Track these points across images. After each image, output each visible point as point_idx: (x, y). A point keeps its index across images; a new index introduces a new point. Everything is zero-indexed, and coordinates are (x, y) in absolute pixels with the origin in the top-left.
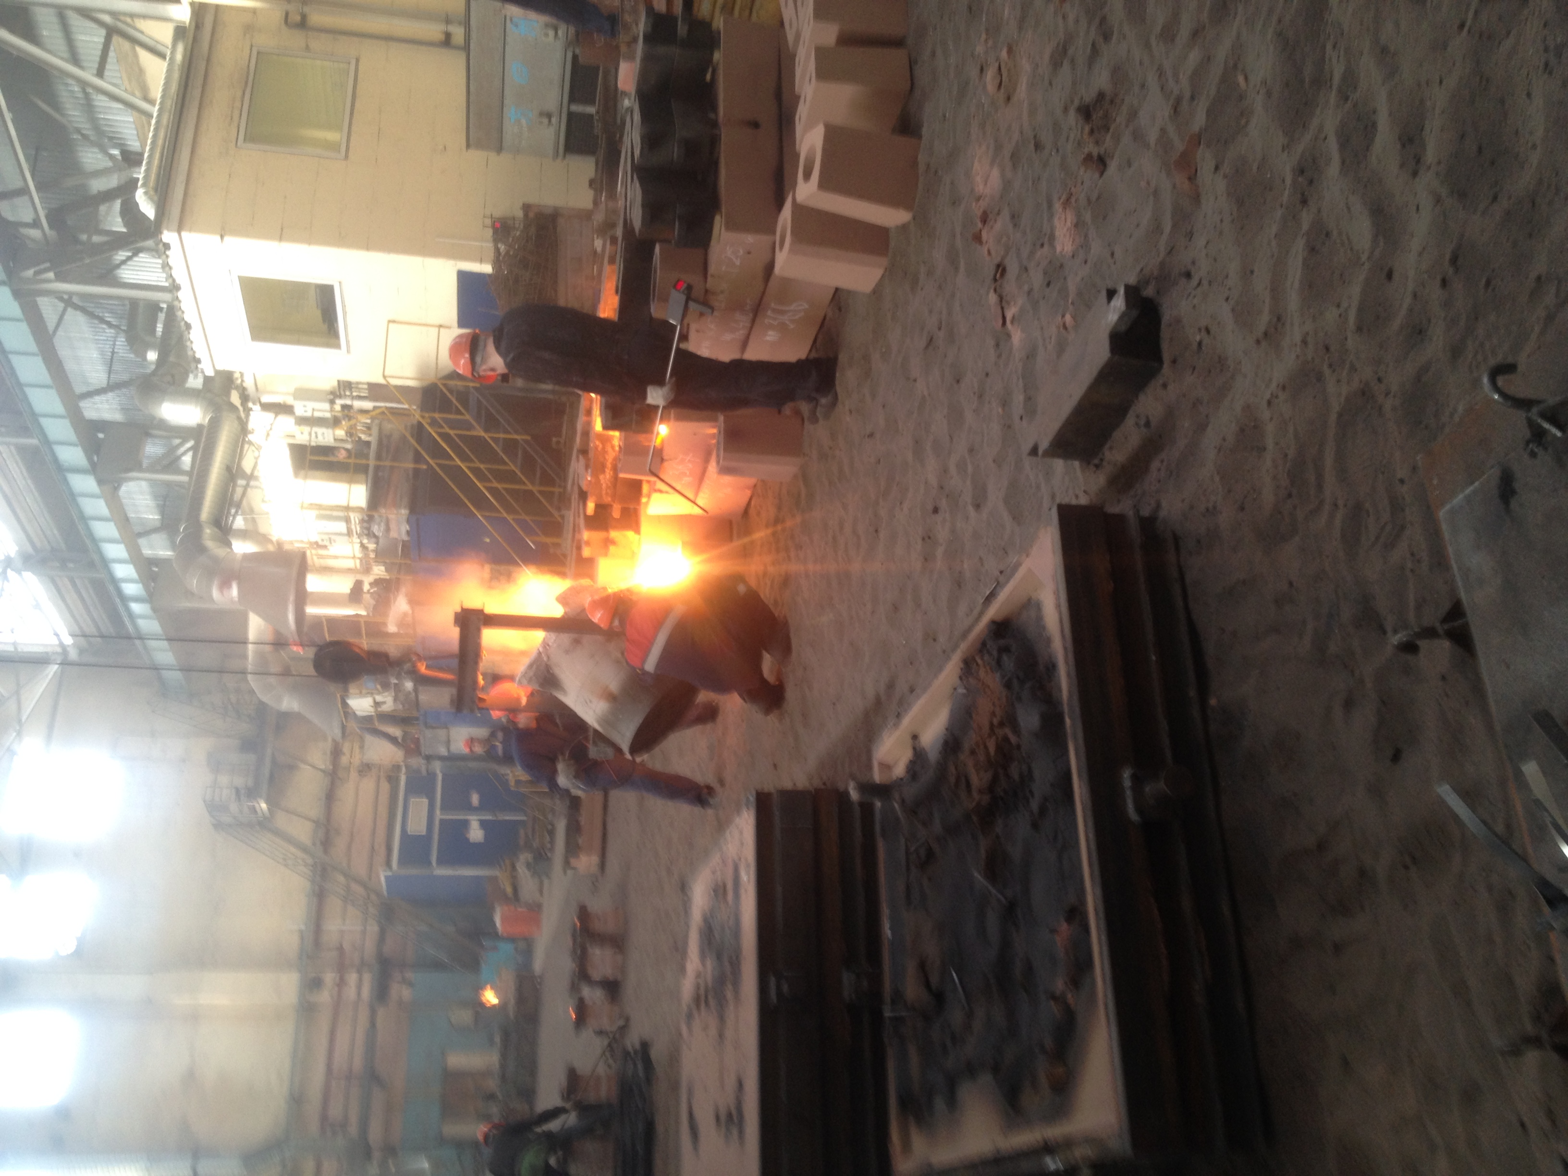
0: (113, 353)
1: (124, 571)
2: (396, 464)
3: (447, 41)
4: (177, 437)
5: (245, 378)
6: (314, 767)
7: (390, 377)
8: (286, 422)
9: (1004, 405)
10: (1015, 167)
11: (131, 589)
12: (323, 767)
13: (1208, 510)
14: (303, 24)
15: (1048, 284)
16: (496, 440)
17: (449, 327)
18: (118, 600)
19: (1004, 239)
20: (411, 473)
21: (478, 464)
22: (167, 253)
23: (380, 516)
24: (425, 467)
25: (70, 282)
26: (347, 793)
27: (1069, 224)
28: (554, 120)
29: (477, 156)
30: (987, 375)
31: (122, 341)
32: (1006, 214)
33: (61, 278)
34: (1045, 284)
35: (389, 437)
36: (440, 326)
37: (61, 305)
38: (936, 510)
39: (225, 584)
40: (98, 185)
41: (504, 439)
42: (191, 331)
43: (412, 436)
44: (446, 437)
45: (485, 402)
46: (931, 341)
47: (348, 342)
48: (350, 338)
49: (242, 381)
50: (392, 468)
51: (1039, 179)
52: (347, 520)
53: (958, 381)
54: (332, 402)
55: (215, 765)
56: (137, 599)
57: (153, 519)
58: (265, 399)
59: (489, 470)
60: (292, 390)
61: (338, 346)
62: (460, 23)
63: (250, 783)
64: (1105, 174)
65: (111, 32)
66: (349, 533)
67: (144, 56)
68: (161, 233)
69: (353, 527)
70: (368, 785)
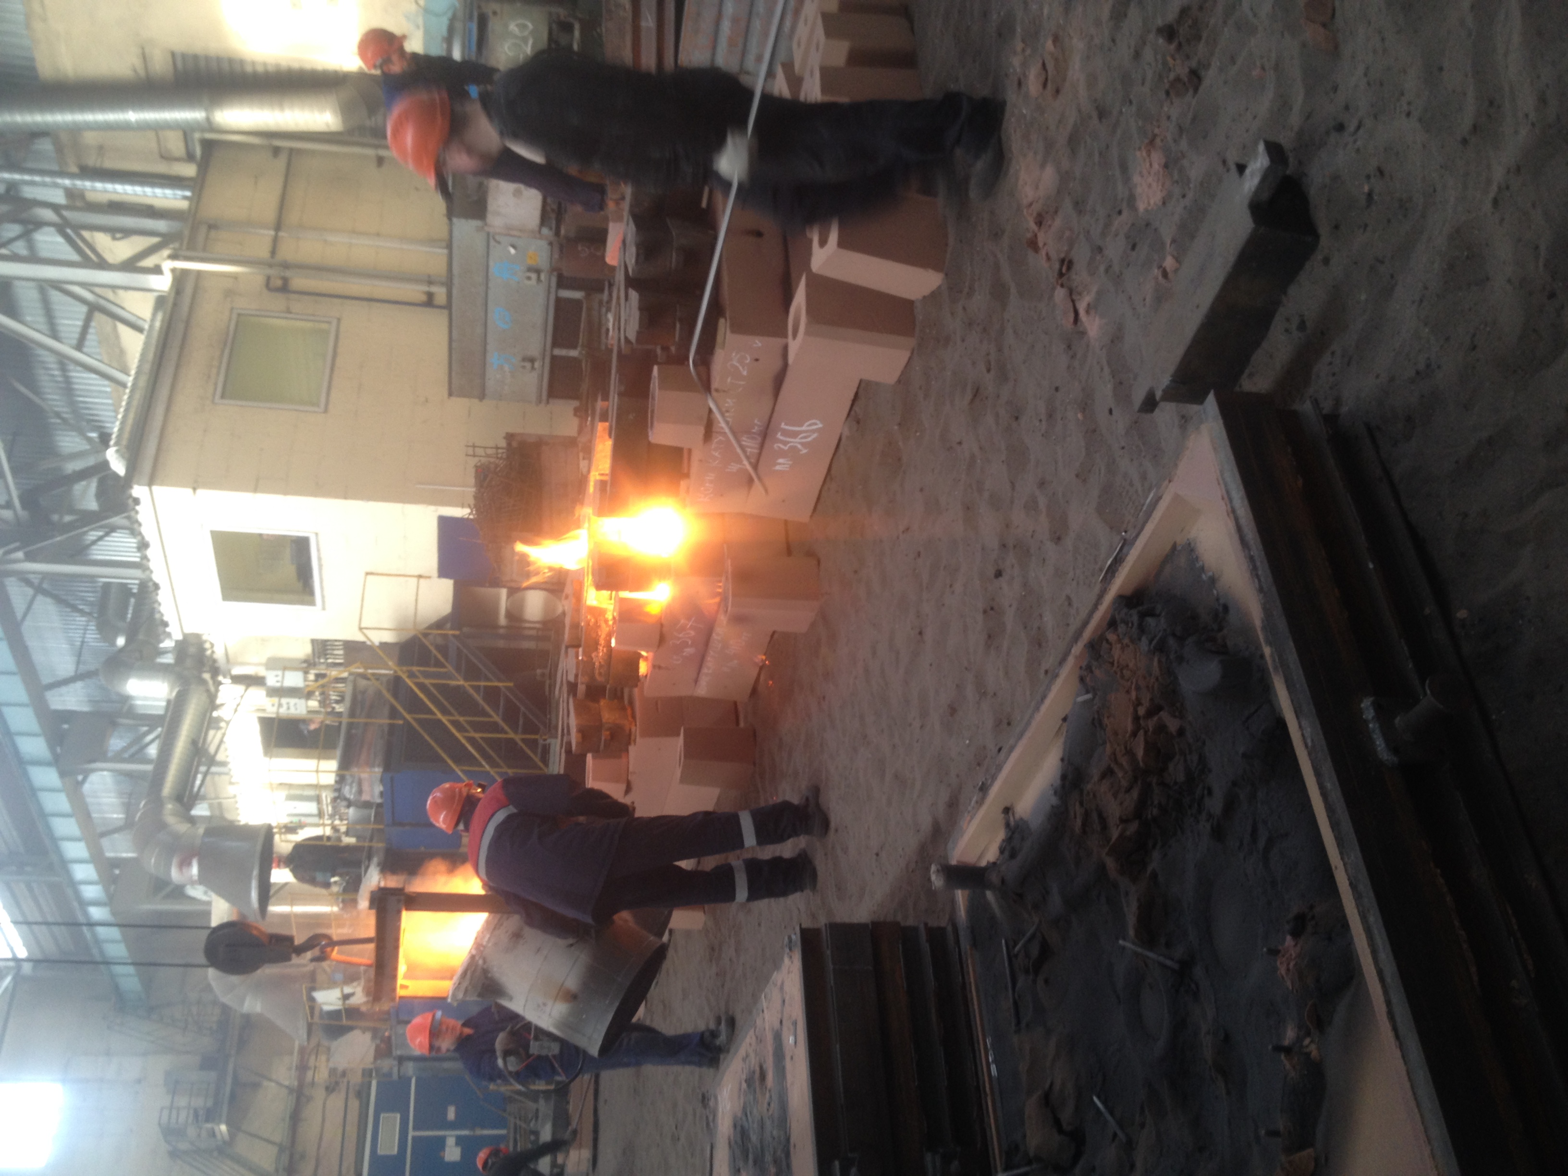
0: (83, 642)
1: (83, 872)
2: (369, 720)
3: (429, 302)
4: (143, 726)
5: (215, 649)
6: (279, 1084)
7: (367, 628)
8: (257, 694)
9: (1083, 410)
10: (1074, 152)
11: (91, 892)
12: (287, 1083)
13: (1418, 373)
14: (284, 288)
15: (1134, 247)
16: (477, 689)
17: (429, 577)
18: (75, 904)
19: (1067, 233)
20: (386, 729)
21: (457, 717)
22: (137, 508)
23: (352, 776)
24: (401, 722)
25: (41, 561)
26: (313, 1113)
27: (1156, 166)
28: (537, 365)
29: (460, 404)
30: (1057, 389)
31: (92, 630)
32: (1068, 205)
33: (30, 557)
34: (1130, 247)
35: (364, 692)
36: (420, 577)
37: (30, 591)
38: (999, 574)
39: (185, 863)
40: (72, 467)
41: (486, 687)
42: (160, 592)
43: (388, 690)
44: (422, 687)
45: (465, 651)
46: (976, 393)
47: (323, 597)
48: (325, 593)
49: (213, 652)
50: (366, 724)
51: (1108, 147)
52: (318, 799)
53: (1017, 418)
54: (306, 673)
55: (174, 1085)
56: (96, 903)
57: (117, 819)
58: (236, 671)
59: (467, 722)
60: (264, 660)
61: (312, 603)
62: (442, 284)
63: (210, 1103)
64: (1201, 90)
65: (93, 308)
66: (320, 814)
67: (124, 331)
68: (131, 487)
69: (325, 807)
70: (336, 1102)
